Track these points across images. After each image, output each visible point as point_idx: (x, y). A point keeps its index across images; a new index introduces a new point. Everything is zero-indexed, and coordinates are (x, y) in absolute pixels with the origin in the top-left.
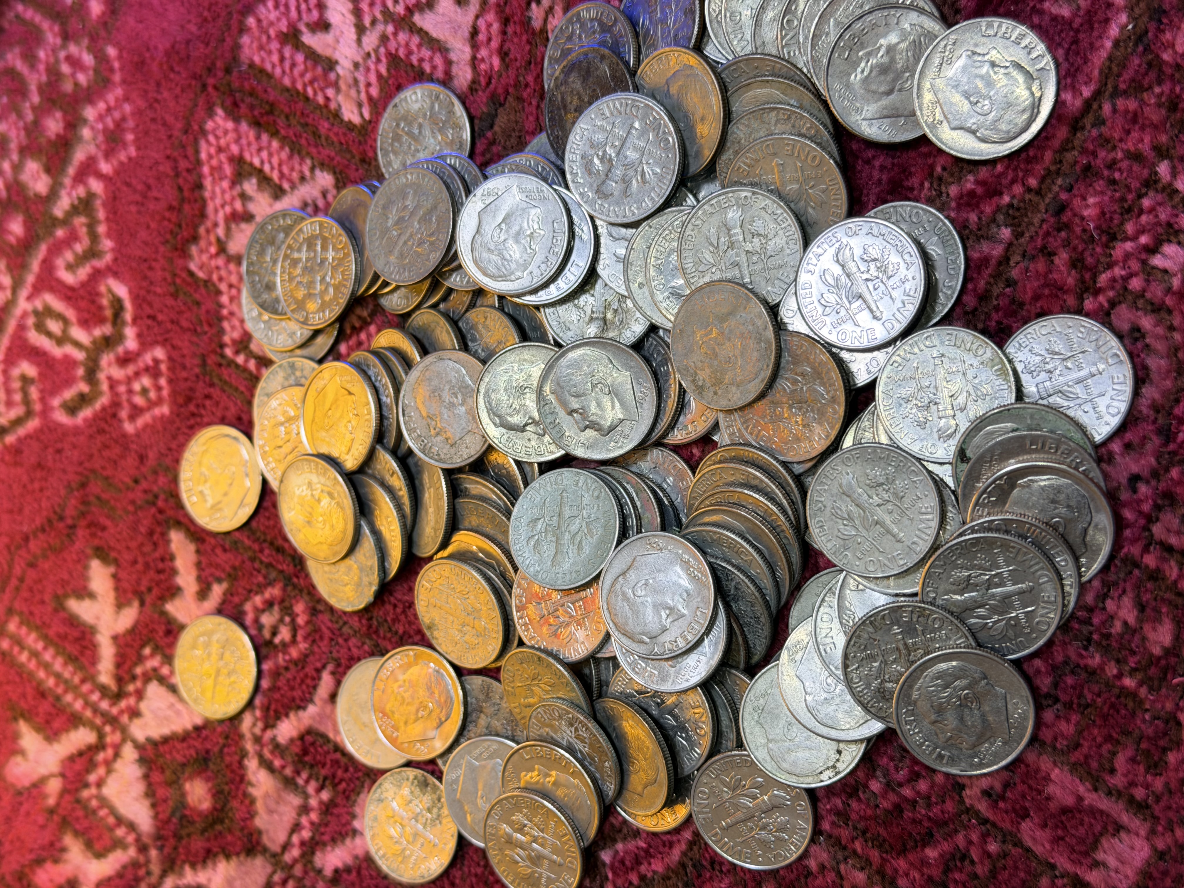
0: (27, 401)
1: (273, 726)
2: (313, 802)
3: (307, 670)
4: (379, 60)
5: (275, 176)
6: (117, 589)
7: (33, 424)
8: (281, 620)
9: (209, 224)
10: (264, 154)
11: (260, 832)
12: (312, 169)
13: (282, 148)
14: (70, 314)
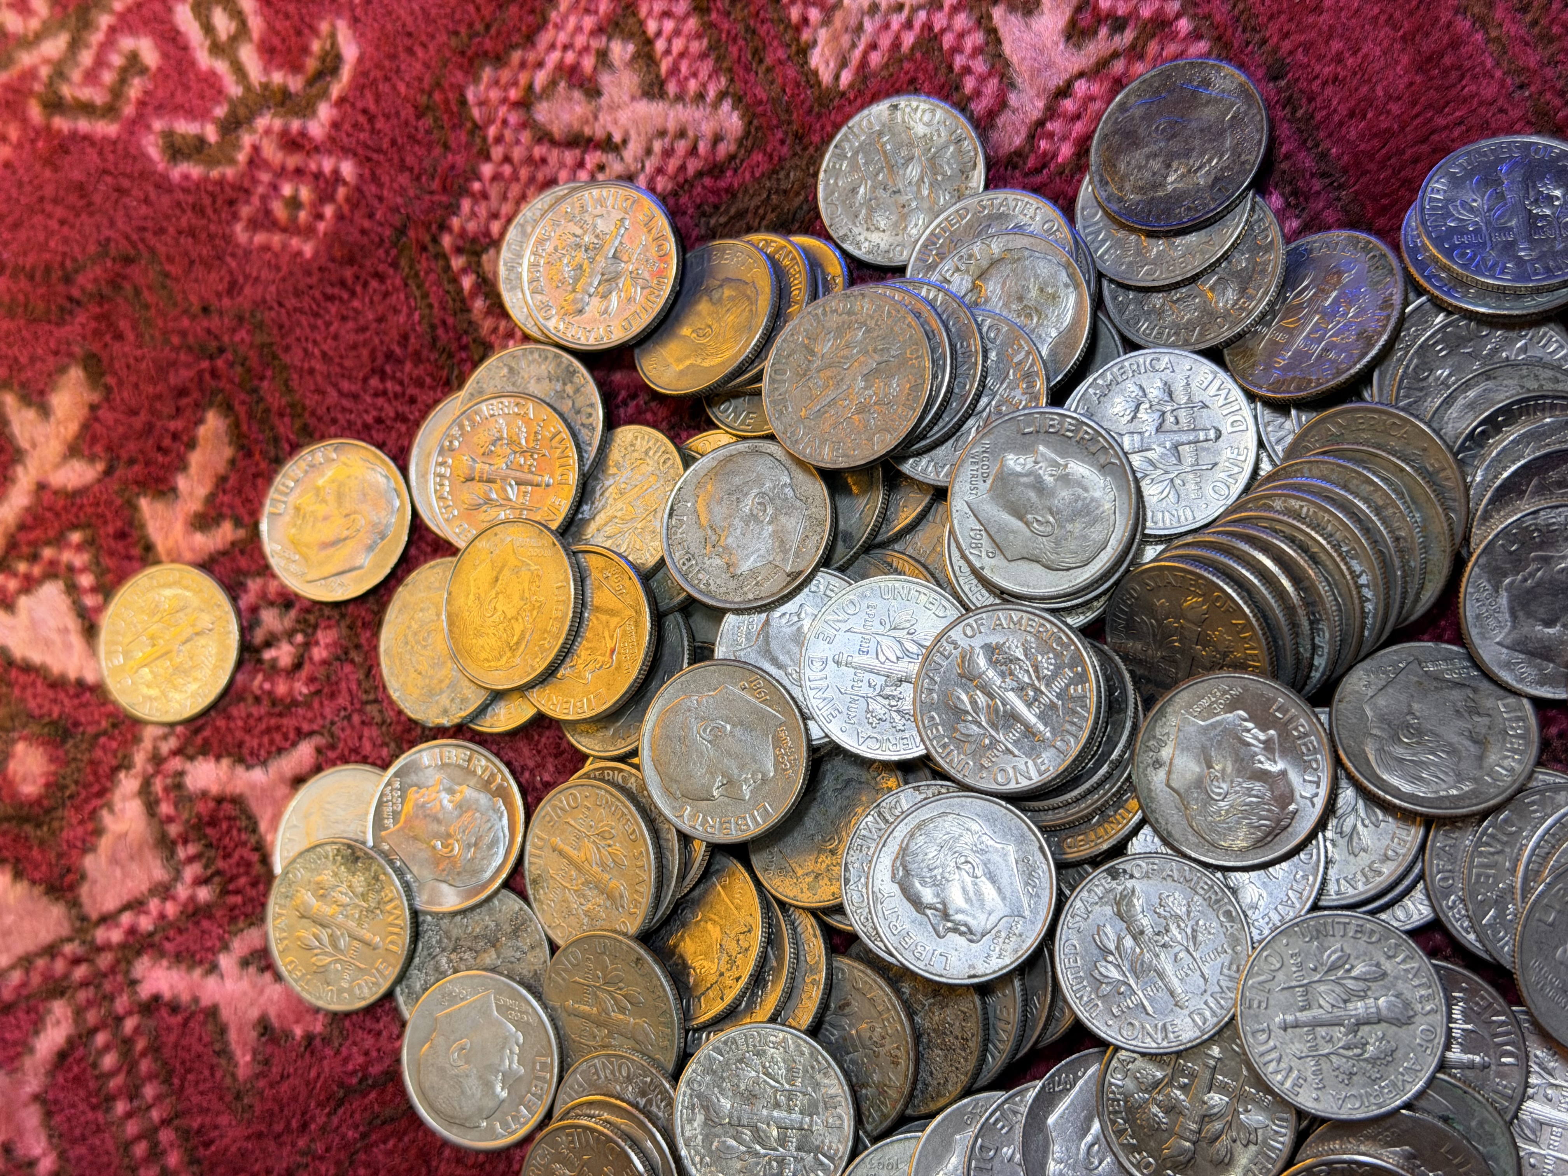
0: (117, 92)
1: (191, 758)
2: (182, 891)
3: (285, 721)
4: (908, 25)
5: (665, 66)
6: (85, 427)
7: (107, 129)
8: (290, 635)
9: (531, 57)
10: (669, 25)
11: (83, 877)
12: (722, 96)
13: (699, 36)
14: (256, 24)
